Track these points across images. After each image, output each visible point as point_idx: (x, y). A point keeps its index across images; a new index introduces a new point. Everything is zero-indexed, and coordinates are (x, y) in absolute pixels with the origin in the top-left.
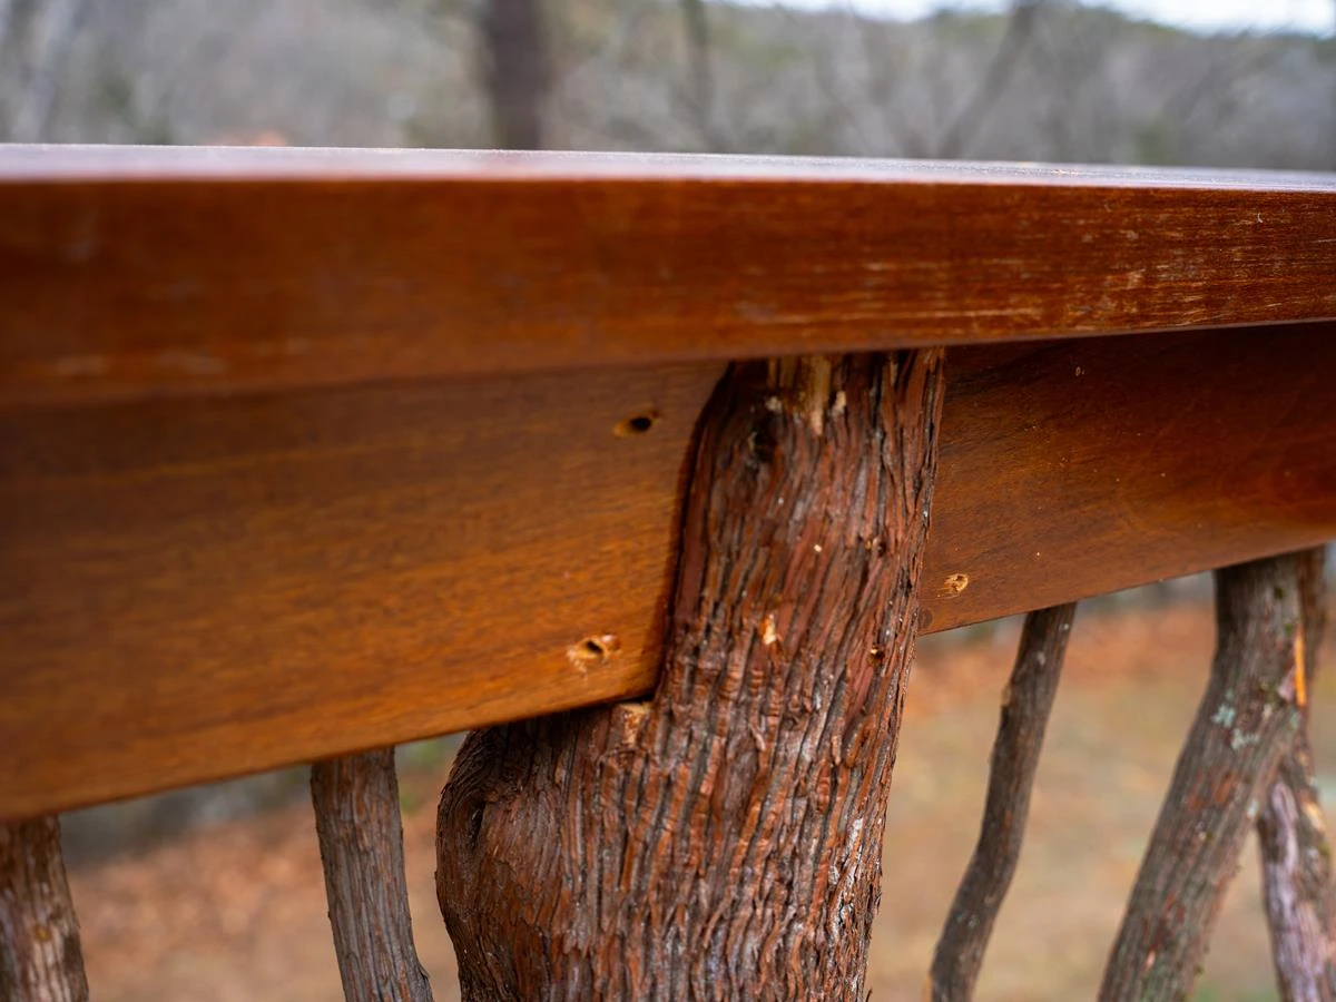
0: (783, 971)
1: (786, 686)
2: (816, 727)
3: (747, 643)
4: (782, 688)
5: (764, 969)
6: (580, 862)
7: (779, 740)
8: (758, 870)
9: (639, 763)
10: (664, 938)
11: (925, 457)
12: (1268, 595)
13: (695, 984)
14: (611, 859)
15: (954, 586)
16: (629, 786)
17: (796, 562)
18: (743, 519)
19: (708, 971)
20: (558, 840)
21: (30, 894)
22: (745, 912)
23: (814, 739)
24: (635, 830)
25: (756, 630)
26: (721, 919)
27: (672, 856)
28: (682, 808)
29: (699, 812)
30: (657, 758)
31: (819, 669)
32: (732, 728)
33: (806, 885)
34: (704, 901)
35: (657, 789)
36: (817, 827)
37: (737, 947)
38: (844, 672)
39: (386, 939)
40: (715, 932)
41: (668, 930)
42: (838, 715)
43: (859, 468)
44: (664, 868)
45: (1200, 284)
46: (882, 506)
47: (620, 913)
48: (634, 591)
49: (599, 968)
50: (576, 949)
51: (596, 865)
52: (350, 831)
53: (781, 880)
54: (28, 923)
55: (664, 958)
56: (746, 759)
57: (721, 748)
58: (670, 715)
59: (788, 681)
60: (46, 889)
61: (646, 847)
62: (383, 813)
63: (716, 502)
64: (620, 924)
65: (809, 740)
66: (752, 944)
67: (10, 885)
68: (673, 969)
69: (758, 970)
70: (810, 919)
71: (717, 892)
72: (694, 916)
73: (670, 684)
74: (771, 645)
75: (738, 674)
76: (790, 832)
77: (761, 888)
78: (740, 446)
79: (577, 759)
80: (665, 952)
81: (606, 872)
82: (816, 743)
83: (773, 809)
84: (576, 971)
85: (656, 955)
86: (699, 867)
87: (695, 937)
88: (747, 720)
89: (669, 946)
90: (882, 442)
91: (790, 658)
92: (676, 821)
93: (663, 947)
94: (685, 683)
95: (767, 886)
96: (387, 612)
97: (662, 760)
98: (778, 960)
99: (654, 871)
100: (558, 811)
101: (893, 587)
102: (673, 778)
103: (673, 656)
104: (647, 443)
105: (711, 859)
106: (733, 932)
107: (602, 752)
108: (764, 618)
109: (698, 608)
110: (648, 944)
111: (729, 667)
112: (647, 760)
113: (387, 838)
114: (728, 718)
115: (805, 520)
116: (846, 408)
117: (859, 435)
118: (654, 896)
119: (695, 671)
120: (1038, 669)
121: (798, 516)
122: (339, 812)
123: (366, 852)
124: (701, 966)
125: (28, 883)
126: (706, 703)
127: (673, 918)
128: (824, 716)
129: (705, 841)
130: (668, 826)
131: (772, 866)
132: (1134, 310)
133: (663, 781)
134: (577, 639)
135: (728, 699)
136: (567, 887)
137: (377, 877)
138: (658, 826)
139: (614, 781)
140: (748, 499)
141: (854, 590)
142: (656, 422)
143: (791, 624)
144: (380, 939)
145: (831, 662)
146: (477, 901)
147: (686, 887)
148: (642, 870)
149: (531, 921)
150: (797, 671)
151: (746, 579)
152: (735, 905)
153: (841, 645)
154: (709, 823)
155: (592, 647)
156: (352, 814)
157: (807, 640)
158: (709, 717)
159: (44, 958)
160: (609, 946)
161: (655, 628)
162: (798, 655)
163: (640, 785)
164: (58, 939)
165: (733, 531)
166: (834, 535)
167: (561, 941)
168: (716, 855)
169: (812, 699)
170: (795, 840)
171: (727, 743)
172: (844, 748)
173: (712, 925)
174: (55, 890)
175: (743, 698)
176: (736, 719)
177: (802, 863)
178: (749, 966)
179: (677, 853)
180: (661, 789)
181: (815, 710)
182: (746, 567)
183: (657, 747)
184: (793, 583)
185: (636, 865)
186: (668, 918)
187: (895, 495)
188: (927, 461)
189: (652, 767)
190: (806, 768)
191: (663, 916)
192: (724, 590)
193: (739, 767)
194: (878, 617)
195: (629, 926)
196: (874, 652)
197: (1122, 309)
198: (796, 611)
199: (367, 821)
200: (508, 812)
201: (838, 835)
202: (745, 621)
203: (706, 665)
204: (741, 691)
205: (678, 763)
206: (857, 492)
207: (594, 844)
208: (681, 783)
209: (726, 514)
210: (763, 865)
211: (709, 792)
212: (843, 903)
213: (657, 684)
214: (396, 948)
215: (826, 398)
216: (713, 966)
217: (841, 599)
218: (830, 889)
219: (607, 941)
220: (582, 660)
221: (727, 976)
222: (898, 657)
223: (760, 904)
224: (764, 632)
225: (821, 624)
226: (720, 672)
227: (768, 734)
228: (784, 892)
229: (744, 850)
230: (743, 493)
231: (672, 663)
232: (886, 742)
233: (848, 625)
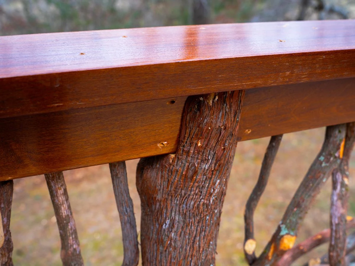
0: (199, 208)
1: (203, 154)
2: (209, 162)
3: (194, 146)
4: (202, 155)
5: (194, 208)
6: (160, 183)
7: (201, 164)
8: (194, 189)
9: (172, 166)
10: (175, 200)
11: (238, 107)
12: (337, 132)
13: (180, 209)
14: (166, 184)
15: (247, 132)
16: (170, 170)
17: (204, 131)
18: (194, 122)
19: (183, 207)
20: (156, 179)
21: (57, 182)
22: (191, 197)
23: (208, 165)
24: (170, 179)
25: (196, 143)
26: (186, 198)
27: (177, 185)
28: (180, 176)
29: (183, 177)
30: (175, 166)
31: (210, 151)
32: (191, 161)
33: (205, 193)
34: (183, 194)
35: (175, 172)
36: (208, 182)
37: (189, 203)
38: (215, 152)
39: (123, 193)
40: (185, 200)
41: (175, 198)
42: (214, 160)
43: (220, 112)
44: (175, 187)
45: (306, 73)
46: (225, 119)
47: (166, 194)
48: (172, 134)
49: (162, 204)
50: (158, 200)
51: (163, 185)
52: (116, 174)
53: (199, 191)
54: (57, 187)
55: (174, 204)
56: (193, 168)
57: (188, 165)
58: (178, 158)
59: (203, 153)
60: (60, 181)
61: (172, 182)
62: (122, 171)
63: (188, 118)
64: (166, 196)
65: (207, 165)
66: (192, 203)
67: (54, 180)
68: (176, 206)
69: (193, 208)
70: (205, 199)
71: (186, 192)
72: (181, 196)
73: (178, 152)
74: (200, 146)
75: (192, 152)
76: (202, 182)
77: (195, 192)
78: (194, 107)
79: (161, 163)
80: (175, 203)
81: (164, 186)
82: (209, 165)
83: (199, 178)
84: (158, 204)
85: (173, 203)
86: (182, 187)
87: (181, 201)
88: (194, 160)
89: (176, 201)
90: (226, 106)
91: (204, 149)
92: (178, 178)
93: (174, 202)
94: (181, 152)
95: (196, 192)
96: (120, 137)
97: (176, 166)
98: (198, 206)
99: (173, 187)
100: (157, 173)
101: (228, 135)
102: (178, 170)
103: (179, 146)
104: (174, 106)
105: (185, 186)
106: (188, 200)
107: (165, 163)
108: (198, 141)
109: (184, 138)
110: (171, 200)
111: (190, 150)
112: (173, 166)
113: (123, 175)
114: (190, 160)
115: (206, 123)
116: (218, 99)
117: (220, 105)
118: (173, 192)
119: (183, 150)
120: (273, 146)
121: (205, 122)
122: (114, 170)
123: (119, 178)
124: (182, 206)
125: (57, 180)
126: (185, 156)
127: (177, 196)
128: (211, 160)
129: (184, 183)
130: (177, 179)
131: (198, 188)
132: (287, 80)
133: (176, 170)
134: (160, 142)
135: (190, 156)
136: (157, 188)
137: (121, 182)
138: (175, 179)
139: (167, 169)
140: (195, 118)
141: (218, 136)
142: (176, 102)
143: (204, 142)
144: (122, 193)
145: (213, 150)
146: (141, 187)
147: (180, 191)
148: (171, 187)
149: (150, 193)
150: (205, 151)
151: (194, 133)
152: (189, 195)
153: (215, 147)
154: (185, 179)
155: (162, 144)
156: (116, 171)
157: (207, 146)
158: (186, 159)
159: (60, 192)
160: (164, 200)
161: (176, 141)
162: (205, 148)
163: (172, 171)
164: (63, 190)
165: (191, 124)
166: (213, 126)
167: (155, 198)
168: (186, 186)
169: (208, 157)
170: (203, 184)
171: (189, 164)
172: (215, 167)
173: (184, 199)
174: (62, 181)
175: (193, 156)
176: (192, 160)
177: (204, 188)
178: (191, 207)
179: (178, 184)
180: (176, 172)
181: (208, 159)
182: (194, 131)
183: (175, 164)
184: (204, 135)
185: (170, 186)
186: (176, 196)
187: (228, 117)
188: (238, 109)
189: (174, 167)
190: (206, 170)
191: (175, 196)
192: (189, 135)
193: (192, 169)
194: (224, 141)
195: (168, 197)
196: (223, 148)
197: (284, 80)
198: (205, 140)
199: (119, 172)
200: (148, 171)
201: (213, 183)
202: (194, 141)
203: (185, 149)
204: (193, 154)
205: (179, 167)
206: (219, 117)
207: (163, 181)
208: (179, 171)
209: (190, 121)
210: (196, 188)
211: (185, 174)
212: (214, 196)
213: (177, 151)
214: (125, 195)
215: (214, 97)
216: (184, 206)
217: (215, 138)
218: (211, 193)
219: (164, 199)
220: (160, 146)
221: (187, 208)
222: (230, 148)
223: (195, 196)
224: (198, 143)
225: (210, 143)
226: (188, 151)
227: (198, 164)
228: (200, 193)
229: (192, 185)
230: (194, 117)
231: (179, 148)
232: (226, 165)
233: (217, 143)
